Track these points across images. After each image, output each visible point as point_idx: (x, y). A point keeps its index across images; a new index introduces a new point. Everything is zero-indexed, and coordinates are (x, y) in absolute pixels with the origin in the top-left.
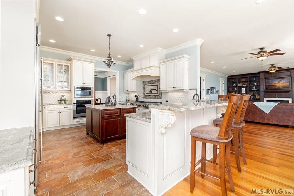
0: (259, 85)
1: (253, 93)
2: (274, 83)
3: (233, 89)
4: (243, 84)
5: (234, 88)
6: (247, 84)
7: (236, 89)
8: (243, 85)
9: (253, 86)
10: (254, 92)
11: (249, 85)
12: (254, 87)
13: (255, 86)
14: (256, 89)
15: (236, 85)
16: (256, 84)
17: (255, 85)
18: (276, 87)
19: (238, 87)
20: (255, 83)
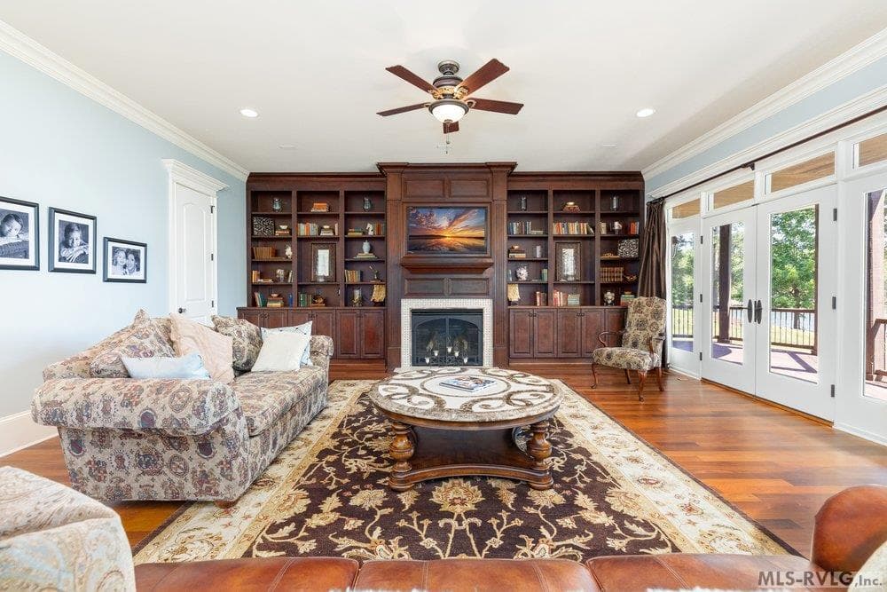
0: (382, 235)
1: (362, 274)
2: (436, 225)
3: (276, 253)
4: (320, 229)
5: (278, 245)
6: (336, 225)
7: (289, 252)
8: (323, 234)
9: (362, 239)
10: (363, 267)
11: (346, 233)
12: (366, 246)
13: (370, 239)
14: (372, 256)
15: (290, 229)
16: (371, 229)
17: (371, 233)
18: (441, 244)
19: (301, 239)
20: (370, 226)
